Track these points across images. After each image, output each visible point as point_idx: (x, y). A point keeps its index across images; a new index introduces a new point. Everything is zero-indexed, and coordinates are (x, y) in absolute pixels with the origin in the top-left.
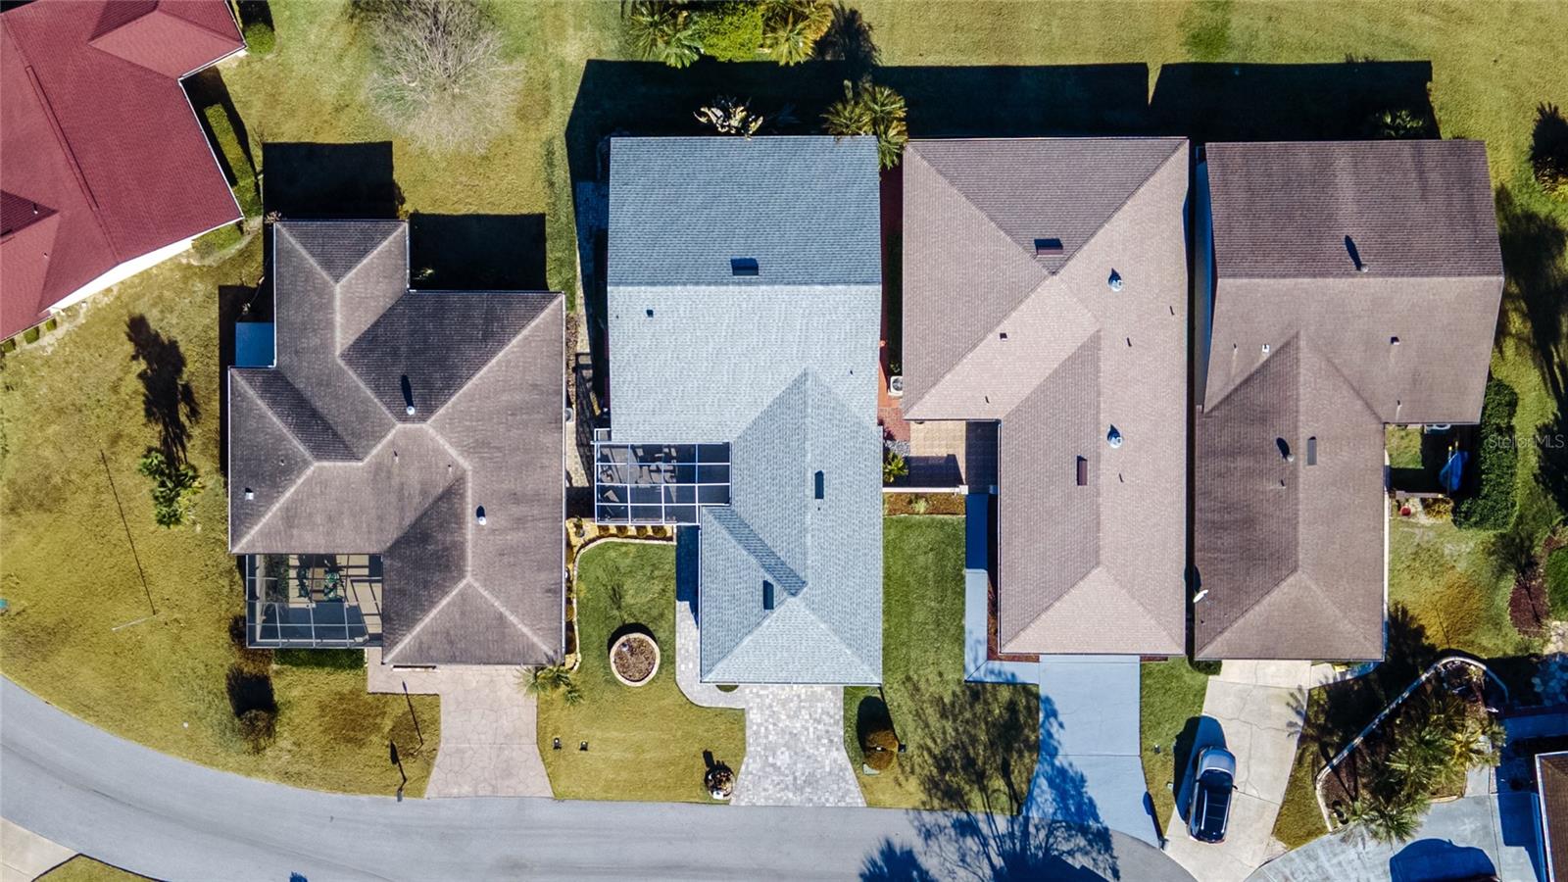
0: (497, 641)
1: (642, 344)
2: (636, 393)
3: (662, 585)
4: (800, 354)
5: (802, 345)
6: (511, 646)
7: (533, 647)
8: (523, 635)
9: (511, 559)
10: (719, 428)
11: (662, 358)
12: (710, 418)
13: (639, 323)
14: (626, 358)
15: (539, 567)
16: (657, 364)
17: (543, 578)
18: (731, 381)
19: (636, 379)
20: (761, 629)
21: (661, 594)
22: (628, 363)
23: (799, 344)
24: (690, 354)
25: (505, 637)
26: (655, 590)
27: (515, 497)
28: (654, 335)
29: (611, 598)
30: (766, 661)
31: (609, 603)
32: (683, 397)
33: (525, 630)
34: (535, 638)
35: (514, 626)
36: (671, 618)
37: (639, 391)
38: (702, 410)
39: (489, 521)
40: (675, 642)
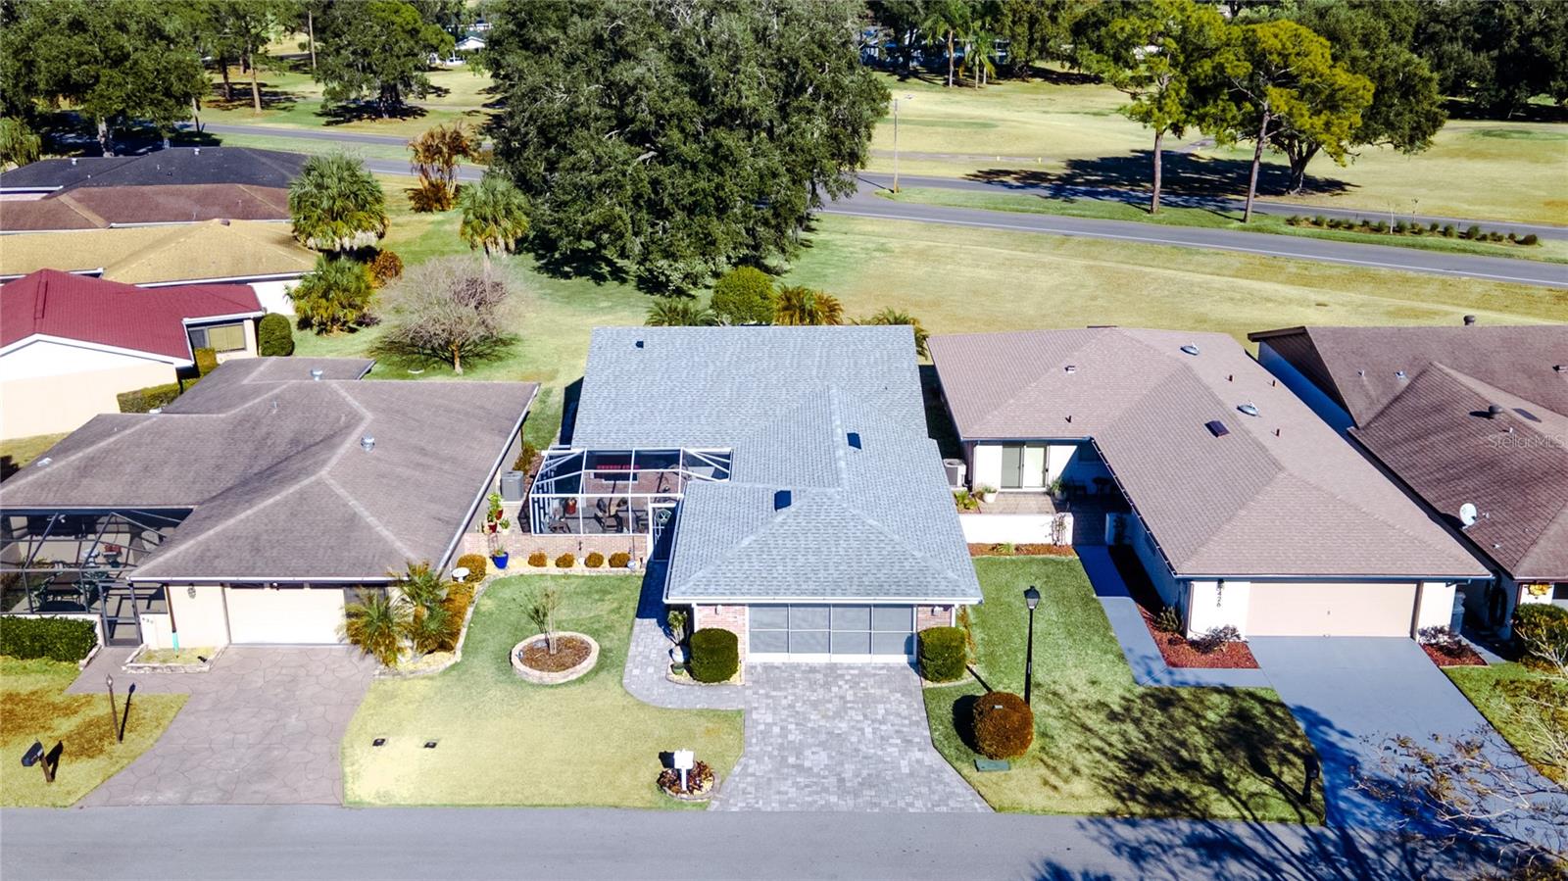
0: (332, 548)
1: (626, 368)
2: (612, 406)
3: (615, 605)
4: (820, 375)
5: (824, 367)
6: (353, 554)
7: (390, 554)
8: (380, 539)
9: (394, 483)
10: (718, 436)
11: (650, 378)
12: (706, 428)
13: (625, 352)
14: (604, 378)
15: (432, 500)
16: (643, 383)
17: (434, 508)
18: (735, 396)
19: (613, 396)
20: (770, 526)
21: (612, 611)
22: (607, 382)
23: (819, 367)
24: (684, 375)
25: (348, 543)
26: (604, 608)
27: (423, 451)
28: (642, 361)
29: (529, 615)
30: (780, 568)
31: (525, 619)
32: (671, 410)
33: (385, 533)
34: (398, 544)
35: (369, 528)
36: (625, 630)
37: (616, 404)
38: (695, 420)
39: (376, 452)
40: (627, 650)
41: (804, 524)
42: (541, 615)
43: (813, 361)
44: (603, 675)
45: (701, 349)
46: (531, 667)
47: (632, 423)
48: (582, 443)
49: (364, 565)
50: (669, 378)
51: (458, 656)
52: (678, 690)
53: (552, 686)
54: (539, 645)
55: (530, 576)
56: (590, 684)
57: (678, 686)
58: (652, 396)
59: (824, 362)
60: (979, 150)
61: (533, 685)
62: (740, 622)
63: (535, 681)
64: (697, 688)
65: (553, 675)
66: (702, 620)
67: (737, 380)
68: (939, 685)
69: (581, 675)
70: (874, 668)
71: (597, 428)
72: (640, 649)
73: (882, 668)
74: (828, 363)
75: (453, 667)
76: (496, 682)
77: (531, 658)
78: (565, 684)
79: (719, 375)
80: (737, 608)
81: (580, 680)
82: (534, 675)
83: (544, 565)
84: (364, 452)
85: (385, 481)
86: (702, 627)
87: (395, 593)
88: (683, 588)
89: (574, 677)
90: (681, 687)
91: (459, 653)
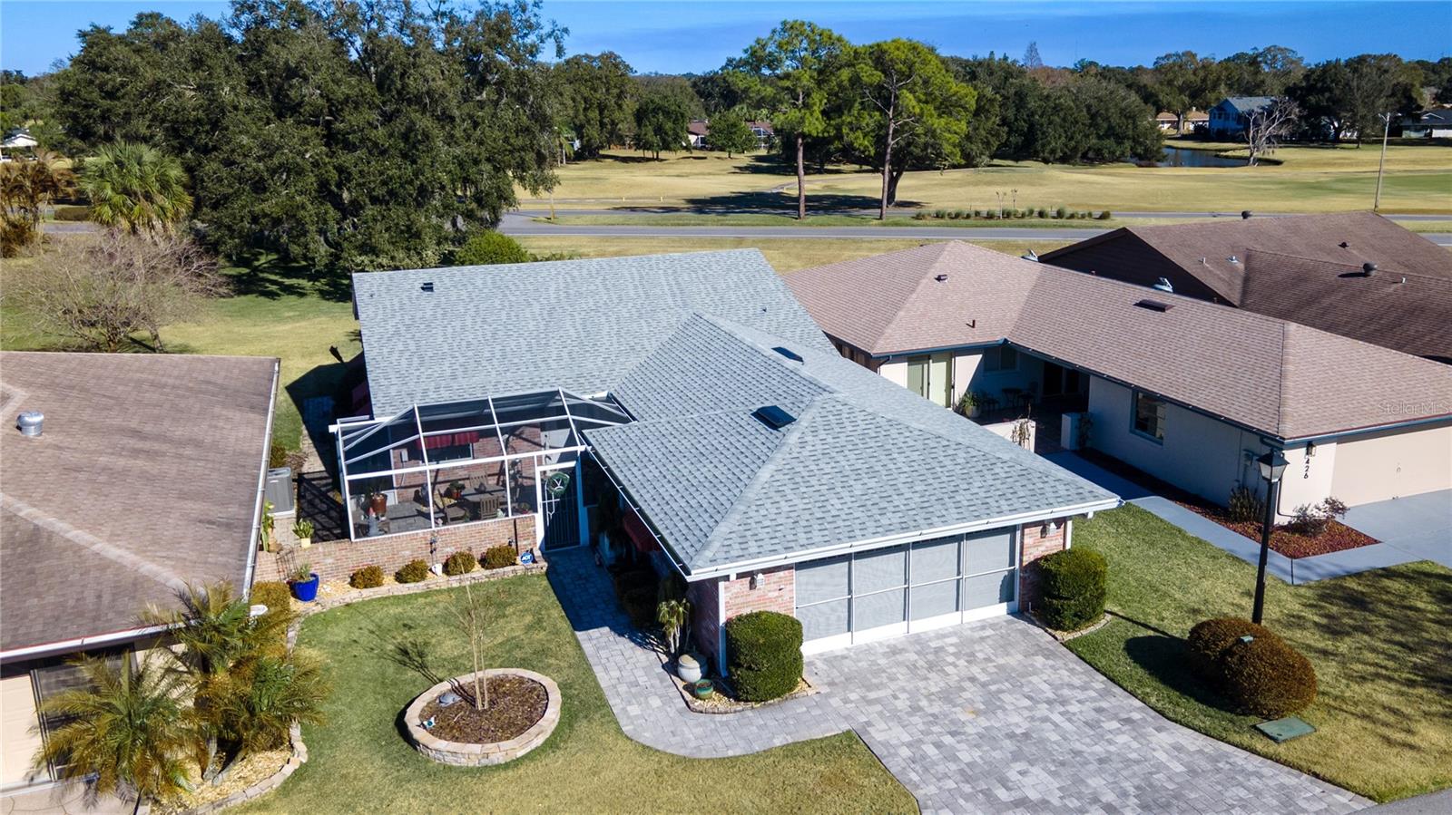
1: (420, 314)
2: (416, 360)
3: (528, 619)
4: (680, 303)
5: (679, 295)
6: (51, 599)
7: (138, 586)
8: (104, 565)
9: (102, 478)
10: (582, 380)
11: (457, 324)
12: (562, 372)
13: (410, 299)
14: (391, 330)
15: (183, 496)
16: (450, 330)
17: (195, 508)
18: (583, 334)
19: (413, 348)
20: (786, 449)
21: (529, 628)
22: (397, 333)
23: (674, 295)
24: (504, 317)
25: (33, 583)
26: (514, 626)
27: (136, 434)
28: (437, 306)
29: (395, 660)
30: (834, 501)
31: (391, 669)
32: (504, 356)
33: (113, 552)
34: (148, 567)
35: (77, 549)
36: (570, 649)
37: (421, 358)
38: (543, 366)
39: (48, 438)
40: (595, 679)
41: (830, 440)
42: (413, 655)
43: (662, 290)
44: (582, 726)
45: (513, 288)
46: (456, 739)
47: (454, 377)
48: (388, 409)
49: (81, 614)
50: (484, 321)
51: (301, 754)
52: (726, 724)
53: (507, 766)
54: (450, 700)
55: (364, 603)
56: (572, 745)
57: (718, 717)
58: (469, 344)
59: (675, 289)
60: (601, 195)
61: (469, 771)
62: (786, 598)
63: (473, 763)
64: (750, 713)
65: (505, 745)
66: (731, 604)
67: (577, 317)
68: (1077, 635)
69: (548, 735)
70: (972, 629)
71: (404, 388)
72: (615, 674)
73: (983, 628)
74: (682, 292)
75: (299, 775)
76: (399, 782)
77: (448, 723)
78: (528, 757)
79: (550, 314)
80: (781, 574)
81: (551, 744)
82: (469, 753)
83: (379, 584)
84: (27, 439)
85: (82, 476)
86: (733, 614)
87: (157, 661)
88: (708, 554)
89: (539, 741)
90: (725, 718)
91: (300, 746)
